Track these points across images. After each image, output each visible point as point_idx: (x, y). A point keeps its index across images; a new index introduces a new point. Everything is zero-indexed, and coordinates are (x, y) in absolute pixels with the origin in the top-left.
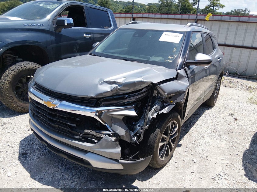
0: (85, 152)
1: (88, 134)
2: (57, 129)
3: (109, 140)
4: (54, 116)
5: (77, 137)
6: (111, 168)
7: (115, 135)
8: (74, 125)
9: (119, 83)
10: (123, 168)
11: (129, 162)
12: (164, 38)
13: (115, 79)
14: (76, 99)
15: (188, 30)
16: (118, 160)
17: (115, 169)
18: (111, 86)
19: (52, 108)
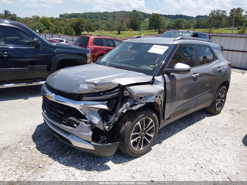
0: (68, 133)
1: (71, 120)
2: (54, 116)
3: (84, 126)
4: (52, 106)
5: (64, 122)
6: (85, 148)
7: (91, 123)
8: (63, 113)
9: (95, 83)
10: (94, 149)
11: (99, 144)
12: (153, 50)
13: (93, 81)
14: (66, 94)
15: (174, 43)
16: (91, 142)
17: (88, 148)
18: (89, 86)
19: (50, 100)
